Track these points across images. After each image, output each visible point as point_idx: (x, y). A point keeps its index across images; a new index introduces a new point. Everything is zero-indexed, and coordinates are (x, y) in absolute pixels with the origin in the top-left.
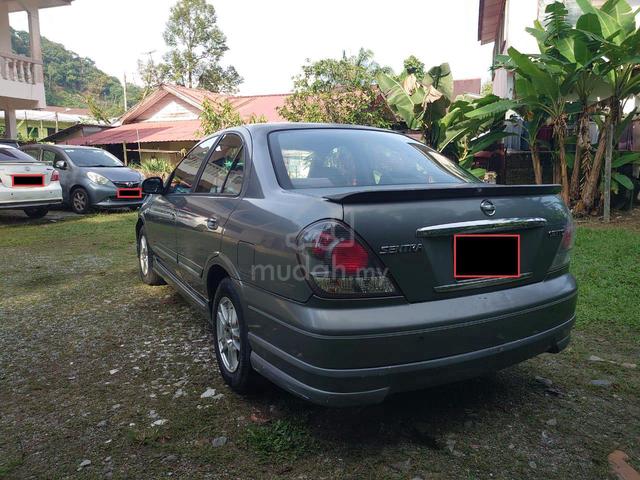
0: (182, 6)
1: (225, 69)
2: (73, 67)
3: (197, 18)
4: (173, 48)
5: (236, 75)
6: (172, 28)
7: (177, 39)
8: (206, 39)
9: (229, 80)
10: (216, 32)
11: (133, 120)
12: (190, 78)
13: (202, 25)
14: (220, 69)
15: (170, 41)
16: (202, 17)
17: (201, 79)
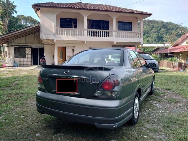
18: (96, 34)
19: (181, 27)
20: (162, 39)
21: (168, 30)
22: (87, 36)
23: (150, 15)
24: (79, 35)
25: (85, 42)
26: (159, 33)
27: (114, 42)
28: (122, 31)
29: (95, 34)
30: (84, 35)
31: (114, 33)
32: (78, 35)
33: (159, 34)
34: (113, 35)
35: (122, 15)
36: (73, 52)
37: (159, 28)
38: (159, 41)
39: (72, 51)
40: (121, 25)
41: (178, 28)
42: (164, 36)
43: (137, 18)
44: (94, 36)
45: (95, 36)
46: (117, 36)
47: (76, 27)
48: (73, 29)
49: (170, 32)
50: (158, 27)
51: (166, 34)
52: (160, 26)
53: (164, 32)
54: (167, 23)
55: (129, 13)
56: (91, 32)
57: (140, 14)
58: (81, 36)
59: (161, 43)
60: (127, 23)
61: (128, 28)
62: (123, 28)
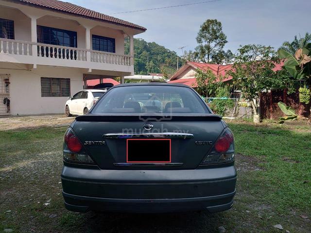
0: (206, 24)
1: (226, 52)
2: (168, 56)
3: (213, 29)
4: (200, 44)
5: (231, 54)
6: (200, 35)
7: (203, 40)
8: (216, 39)
9: (228, 57)
10: (222, 34)
11: (175, 79)
12: (208, 58)
13: (214, 32)
14: (223, 52)
15: (199, 41)
16: (215, 28)
17: (213, 57)
18: (56, 54)
19: (168, 51)
20: (144, 68)
21: (151, 54)
22: (38, 56)
23: (143, 30)
24: (21, 54)
25: (35, 67)
26: (140, 58)
27: (88, 69)
28: (97, 51)
29: (54, 53)
30: (31, 54)
31: (89, 54)
32: (18, 53)
33: (140, 60)
34: (86, 57)
35: (101, 25)
36: (7, 86)
37: (139, 51)
38: (140, 71)
39: (4, 82)
40: (98, 42)
41: (164, 53)
42: (147, 64)
43: (122, 32)
44: (52, 56)
45: (54, 56)
46: (92, 60)
47: (12, 37)
48: (6, 39)
49: (154, 57)
50: (138, 49)
51: (150, 61)
52: (141, 47)
53: (146, 57)
54: (149, 44)
55: (113, 23)
56: (45, 49)
57: (129, 26)
58: (26, 54)
59: (143, 74)
60: (107, 39)
61: (109, 48)
62: (101, 47)
